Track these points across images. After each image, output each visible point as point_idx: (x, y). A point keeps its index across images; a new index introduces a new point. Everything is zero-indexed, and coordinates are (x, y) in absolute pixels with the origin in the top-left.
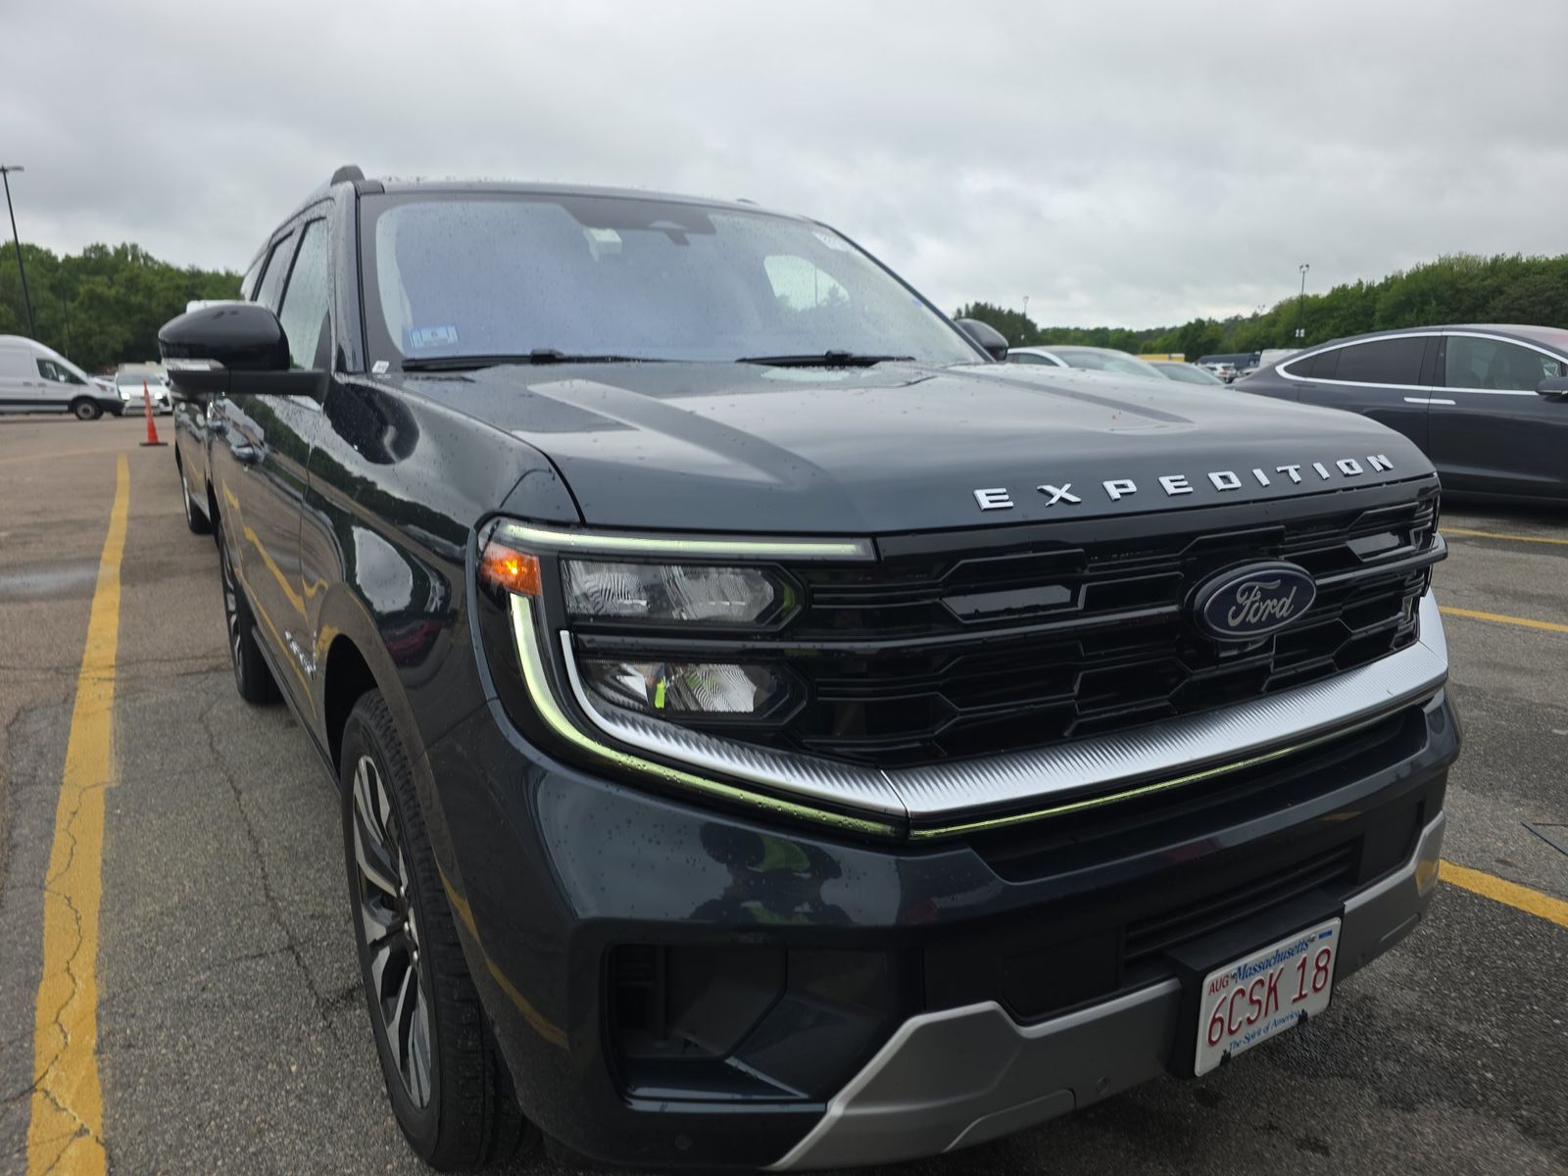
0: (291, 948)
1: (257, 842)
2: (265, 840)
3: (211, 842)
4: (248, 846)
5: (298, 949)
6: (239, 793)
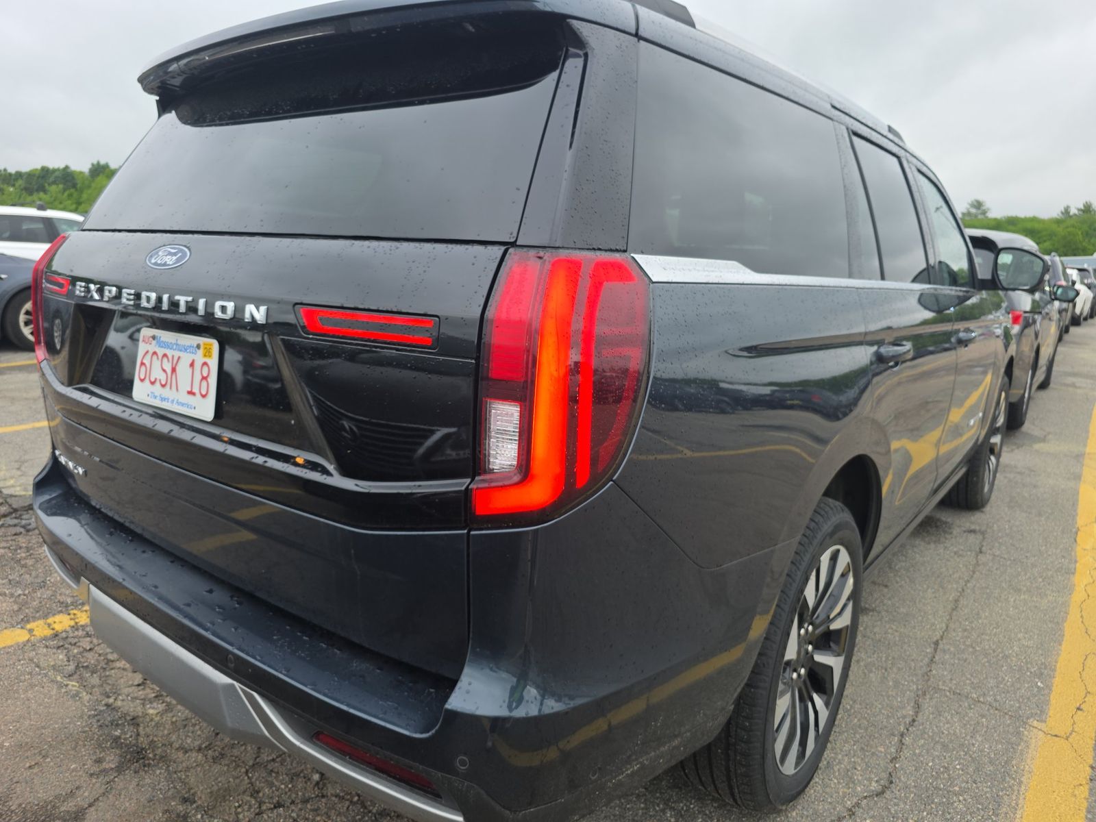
0: (981, 552)
1: (957, 601)
2: (951, 599)
3: (983, 616)
4: (963, 602)
5: (978, 550)
6: (936, 643)
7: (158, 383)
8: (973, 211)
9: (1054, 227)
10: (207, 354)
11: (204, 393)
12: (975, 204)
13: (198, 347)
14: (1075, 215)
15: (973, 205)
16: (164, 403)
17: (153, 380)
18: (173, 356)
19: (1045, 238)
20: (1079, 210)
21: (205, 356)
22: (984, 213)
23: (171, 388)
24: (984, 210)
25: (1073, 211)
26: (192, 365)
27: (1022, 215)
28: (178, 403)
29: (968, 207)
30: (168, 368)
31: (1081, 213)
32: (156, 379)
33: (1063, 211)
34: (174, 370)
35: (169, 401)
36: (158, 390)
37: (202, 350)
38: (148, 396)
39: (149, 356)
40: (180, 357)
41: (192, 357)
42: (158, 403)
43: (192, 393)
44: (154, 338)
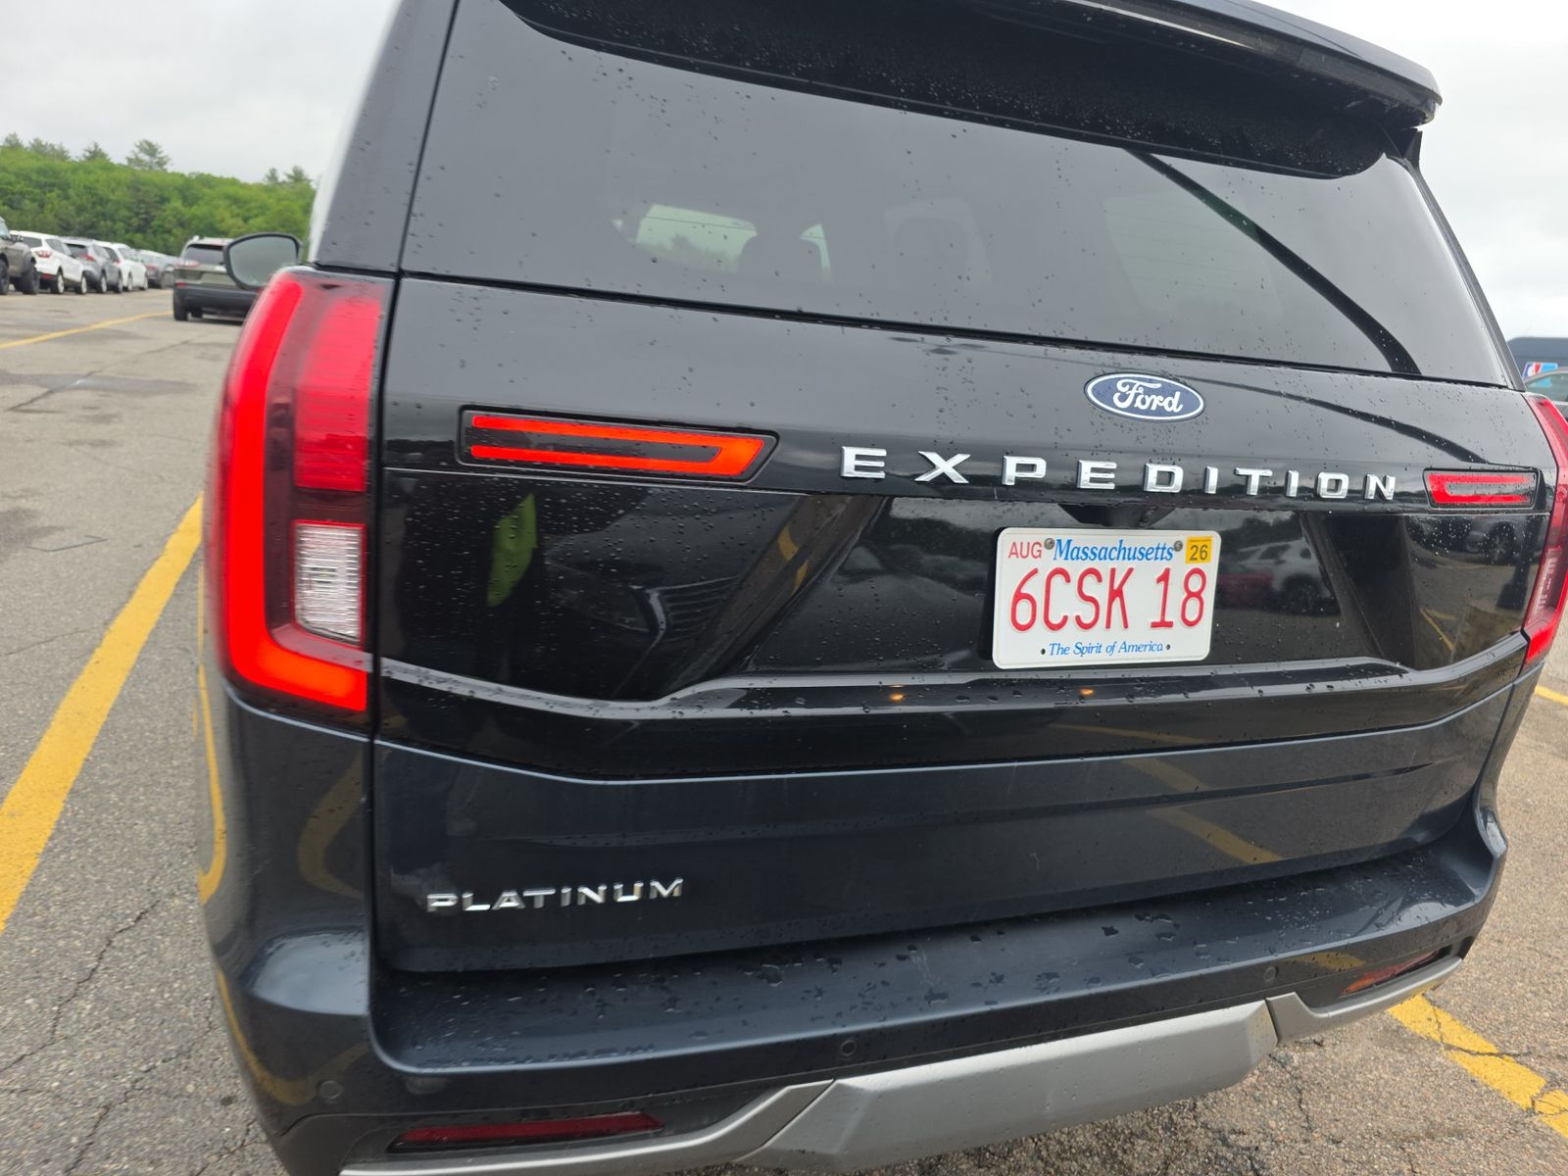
7: (1071, 624)
8: (146, 158)
9: (264, 196)
10: (1197, 556)
11: (1191, 618)
12: (146, 146)
13: (1178, 547)
14: (284, 182)
15: (141, 148)
16: (1086, 656)
17: (1055, 620)
18: (1113, 571)
19: (255, 212)
20: (289, 176)
21: (1193, 559)
22: (161, 163)
23: (1108, 626)
24: (161, 158)
25: (282, 178)
26: (1164, 578)
27: (216, 173)
28: (1125, 648)
29: (137, 150)
30: (1099, 591)
31: (291, 180)
32: (1065, 618)
33: (269, 175)
34: (1116, 594)
35: (1103, 649)
36: (1071, 635)
37: (1184, 550)
38: (1043, 652)
39: (1041, 578)
40: (1130, 571)
41: (1163, 565)
42: (1072, 659)
43: (1164, 624)
44: (1050, 544)
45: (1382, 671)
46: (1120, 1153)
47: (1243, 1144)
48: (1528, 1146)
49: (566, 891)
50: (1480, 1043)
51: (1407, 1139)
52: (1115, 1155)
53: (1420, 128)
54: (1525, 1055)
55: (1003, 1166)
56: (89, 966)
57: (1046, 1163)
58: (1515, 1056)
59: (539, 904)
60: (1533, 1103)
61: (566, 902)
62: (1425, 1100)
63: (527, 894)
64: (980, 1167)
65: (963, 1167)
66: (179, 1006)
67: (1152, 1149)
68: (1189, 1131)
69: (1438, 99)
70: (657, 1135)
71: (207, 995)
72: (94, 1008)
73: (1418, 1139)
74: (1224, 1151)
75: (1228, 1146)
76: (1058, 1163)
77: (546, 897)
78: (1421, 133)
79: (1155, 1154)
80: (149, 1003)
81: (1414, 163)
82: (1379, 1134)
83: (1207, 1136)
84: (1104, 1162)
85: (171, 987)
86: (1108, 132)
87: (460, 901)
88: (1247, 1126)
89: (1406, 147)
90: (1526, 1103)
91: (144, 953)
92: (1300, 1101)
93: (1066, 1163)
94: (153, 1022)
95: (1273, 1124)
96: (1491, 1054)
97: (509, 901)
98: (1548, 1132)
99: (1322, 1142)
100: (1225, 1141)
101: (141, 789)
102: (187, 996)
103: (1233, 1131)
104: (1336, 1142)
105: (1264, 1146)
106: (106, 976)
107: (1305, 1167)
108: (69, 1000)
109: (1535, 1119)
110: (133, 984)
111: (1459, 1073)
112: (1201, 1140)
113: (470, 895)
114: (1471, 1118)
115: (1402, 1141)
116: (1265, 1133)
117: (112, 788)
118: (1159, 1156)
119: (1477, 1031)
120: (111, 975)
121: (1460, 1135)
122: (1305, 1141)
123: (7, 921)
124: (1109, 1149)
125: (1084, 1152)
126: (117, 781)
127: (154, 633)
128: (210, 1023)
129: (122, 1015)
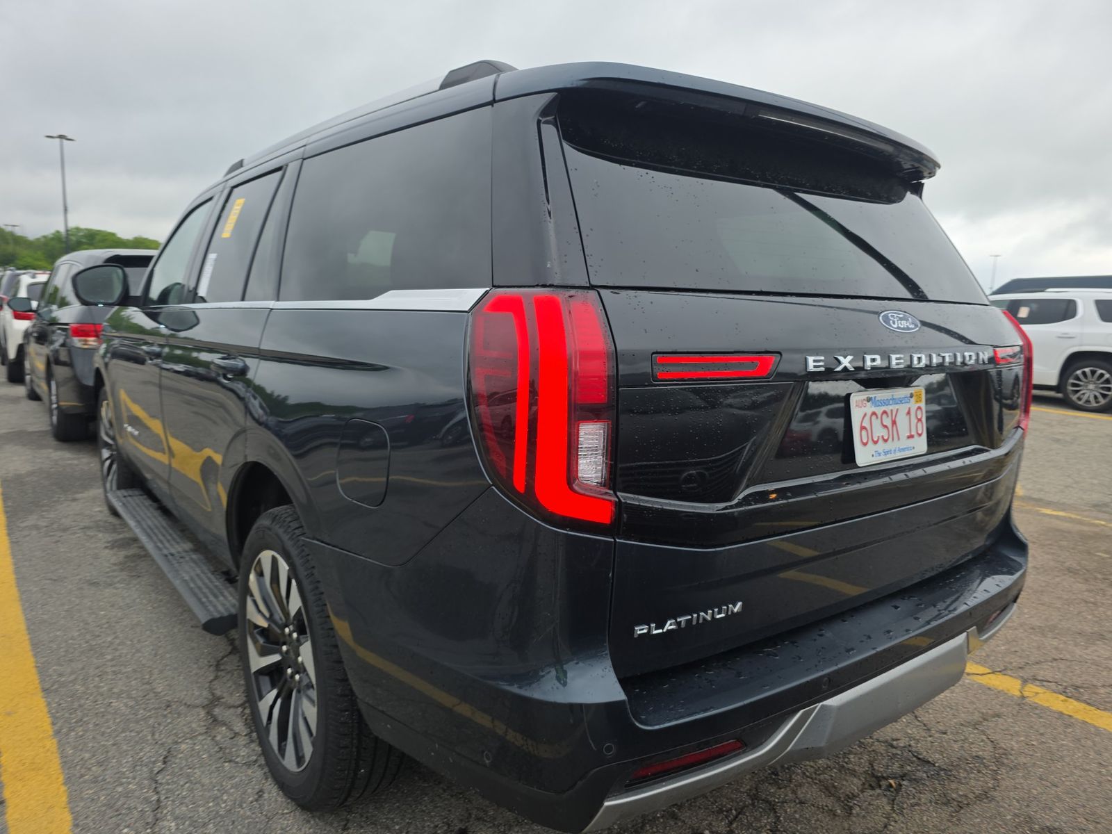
7: (881, 440)
10: (918, 400)
11: (919, 432)
13: (911, 396)
16: (886, 456)
17: (875, 439)
21: (917, 402)
23: (893, 440)
26: (909, 413)
28: (900, 450)
30: (888, 422)
32: (878, 437)
34: (894, 422)
35: (892, 452)
36: (881, 446)
37: (914, 398)
38: (873, 456)
39: (867, 418)
40: (897, 410)
41: (908, 405)
42: (883, 459)
43: (911, 437)
44: (869, 400)
45: (982, 451)
46: (845, 764)
47: (902, 745)
48: (1031, 714)
49: (695, 615)
50: (981, 670)
51: (976, 724)
52: (843, 766)
53: (923, 181)
54: (1004, 670)
55: (792, 786)
56: (153, 799)
57: (812, 778)
58: (1000, 672)
59: (683, 625)
60: (1021, 692)
61: (694, 622)
62: (973, 703)
63: (678, 620)
64: (781, 789)
65: (772, 791)
66: (237, 810)
67: (860, 759)
68: (872, 745)
69: (939, 167)
70: (744, 752)
71: (251, 799)
72: (177, 825)
73: (981, 722)
74: (894, 751)
75: (895, 748)
76: (818, 777)
77: (687, 620)
78: (923, 184)
79: (862, 761)
80: (214, 813)
81: (921, 197)
82: (962, 725)
83: (882, 746)
84: (840, 771)
85: (222, 800)
86: (834, 192)
87: (649, 629)
88: (899, 736)
89: (918, 190)
90: (1017, 693)
91: (187, 783)
92: (916, 717)
93: (822, 776)
94: (226, 824)
95: (910, 732)
96: (989, 673)
97: (670, 626)
98: (1036, 705)
99: (937, 735)
100: (892, 746)
101: (97, 679)
102: (237, 803)
103: (893, 740)
104: (945, 733)
105: (912, 743)
106: (169, 803)
107: (938, 749)
108: (155, 824)
109: (1027, 700)
110: (194, 804)
111: (981, 686)
112: (881, 748)
113: (654, 625)
114: (998, 707)
115: (975, 725)
116: (909, 737)
117: (74, 681)
118: (865, 762)
119: (977, 663)
120: (173, 801)
121: (998, 716)
122: (930, 736)
123: (65, 784)
124: (838, 763)
125: (826, 768)
126: (73, 677)
127: (17, 571)
128: (266, 815)
129: (201, 824)
